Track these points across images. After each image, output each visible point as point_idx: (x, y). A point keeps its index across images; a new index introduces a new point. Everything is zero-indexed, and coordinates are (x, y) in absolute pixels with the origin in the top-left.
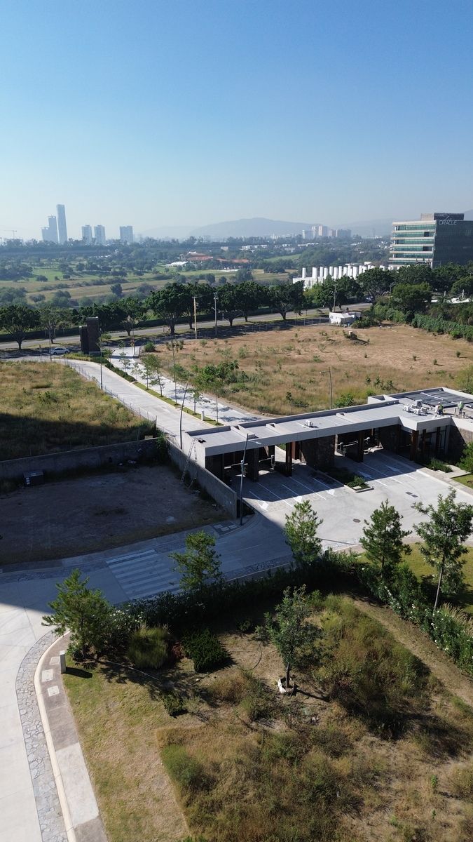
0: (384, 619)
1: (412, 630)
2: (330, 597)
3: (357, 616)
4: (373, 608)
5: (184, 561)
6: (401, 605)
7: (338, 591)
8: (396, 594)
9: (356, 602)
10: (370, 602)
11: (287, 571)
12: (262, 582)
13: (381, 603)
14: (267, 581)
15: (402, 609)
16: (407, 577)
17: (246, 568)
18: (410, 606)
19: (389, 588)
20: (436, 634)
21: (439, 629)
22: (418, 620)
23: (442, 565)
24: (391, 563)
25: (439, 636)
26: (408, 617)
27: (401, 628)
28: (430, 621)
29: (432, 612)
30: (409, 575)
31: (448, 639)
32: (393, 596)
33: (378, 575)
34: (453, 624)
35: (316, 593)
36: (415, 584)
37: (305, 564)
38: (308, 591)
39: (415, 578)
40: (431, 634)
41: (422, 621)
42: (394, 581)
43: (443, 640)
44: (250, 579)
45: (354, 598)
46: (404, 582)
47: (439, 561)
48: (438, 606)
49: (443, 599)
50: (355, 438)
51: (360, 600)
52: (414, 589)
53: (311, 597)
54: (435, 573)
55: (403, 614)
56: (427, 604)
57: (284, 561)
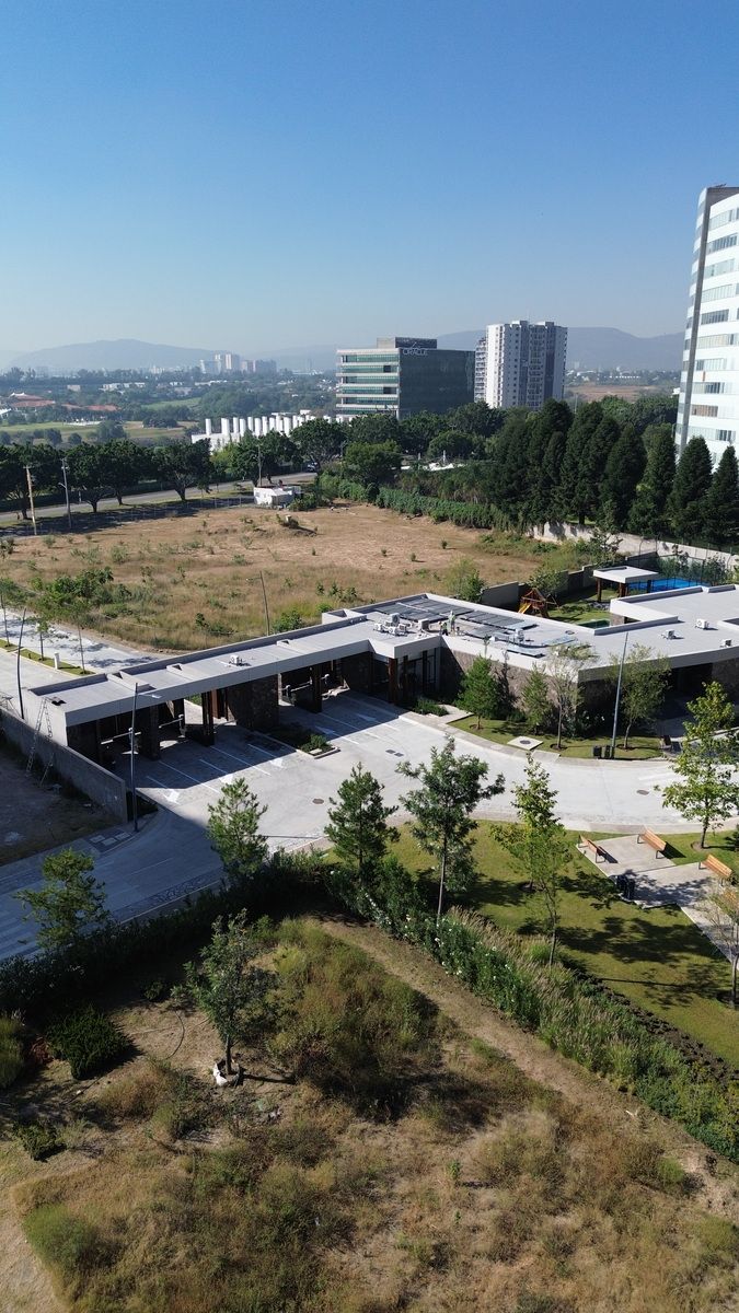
0: (368, 943)
1: (409, 953)
2: (286, 923)
3: (328, 946)
4: (351, 930)
5: (42, 901)
6: (391, 918)
7: (296, 913)
8: (382, 903)
9: (325, 925)
10: (345, 921)
11: (216, 893)
12: (177, 918)
13: (362, 920)
14: (184, 914)
15: (393, 924)
16: (396, 875)
17: (151, 898)
18: (403, 918)
19: (372, 896)
20: (443, 953)
21: (446, 946)
22: (416, 938)
23: (444, 851)
24: (371, 858)
25: (448, 956)
26: (402, 935)
27: (393, 952)
28: (433, 935)
29: (435, 922)
30: (399, 872)
31: (460, 958)
32: (378, 906)
33: (355, 879)
34: (464, 933)
35: (264, 920)
36: (409, 884)
37: (244, 879)
38: (252, 919)
39: (407, 874)
40: (435, 954)
41: (422, 937)
42: (378, 884)
43: (453, 960)
44: (157, 916)
45: (322, 919)
46: (393, 884)
47: (438, 845)
48: (444, 911)
49: (449, 900)
51: (331, 920)
52: (408, 891)
53: (255, 929)
54: (433, 863)
55: (395, 932)
56: (427, 911)
57: (210, 877)
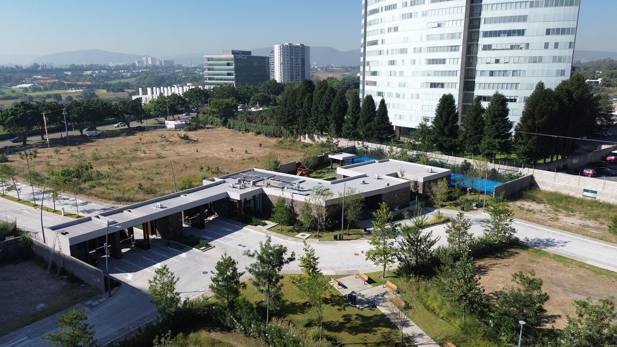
0: (234, 340)
1: (254, 342)
2: (192, 335)
3: (213, 344)
4: (225, 335)
5: (59, 339)
6: (244, 327)
7: (196, 329)
8: (239, 320)
9: (211, 334)
10: (221, 331)
11: (155, 324)
12: (134, 339)
13: (229, 329)
14: (138, 337)
15: (245, 330)
16: (246, 305)
17: (120, 330)
18: (250, 326)
19: (234, 317)
20: (270, 340)
21: (271, 337)
22: (257, 335)
23: (268, 291)
24: (233, 298)
25: (272, 342)
26: (250, 334)
27: (246, 343)
28: (265, 333)
29: (266, 326)
30: (247, 303)
31: (278, 342)
32: (238, 321)
33: (226, 309)
34: (280, 330)
35: (180, 335)
36: (252, 309)
37: (169, 315)
38: (174, 335)
39: (251, 304)
40: (267, 342)
41: (260, 334)
42: (237, 311)
43: (275, 344)
44: (123, 339)
45: (209, 331)
46: (244, 310)
47: (265, 289)
48: (270, 320)
49: (272, 315)
50: (196, 212)
51: (214, 331)
52: (251, 313)
53: (176, 340)
54: (263, 298)
55: (247, 333)
56: (261, 321)
57: (152, 316)
